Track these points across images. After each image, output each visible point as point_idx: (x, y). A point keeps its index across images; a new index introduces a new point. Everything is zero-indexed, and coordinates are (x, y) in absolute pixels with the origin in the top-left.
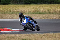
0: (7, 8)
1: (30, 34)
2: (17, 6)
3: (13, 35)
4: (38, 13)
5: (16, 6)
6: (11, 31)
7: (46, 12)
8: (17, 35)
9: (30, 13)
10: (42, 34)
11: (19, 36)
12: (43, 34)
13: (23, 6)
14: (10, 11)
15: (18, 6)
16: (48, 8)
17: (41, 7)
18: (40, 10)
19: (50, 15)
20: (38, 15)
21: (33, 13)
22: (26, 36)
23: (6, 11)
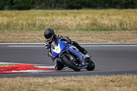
0: (27, 17)
1: (79, 77)
2: (50, 14)
3: (41, 80)
4: (98, 30)
5: (48, 13)
6: (36, 71)
7: (115, 26)
8: (51, 80)
9: (80, 29)
10: (107, 78)
11: (54, 81)
12: (110, 78)
13: (63, 14)
14: (34, 25)
15: (53, 14)
16: (120, 17)
17: (105, 17)
18: (103, 23)
19: (124, 33)
20: (98, 34)
21: (87, 30)
22: (71, 81)
23: (25, 24)
